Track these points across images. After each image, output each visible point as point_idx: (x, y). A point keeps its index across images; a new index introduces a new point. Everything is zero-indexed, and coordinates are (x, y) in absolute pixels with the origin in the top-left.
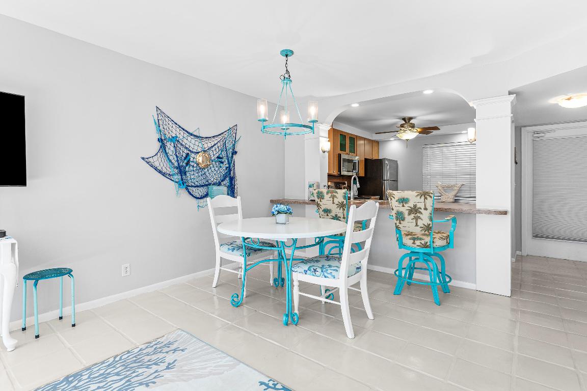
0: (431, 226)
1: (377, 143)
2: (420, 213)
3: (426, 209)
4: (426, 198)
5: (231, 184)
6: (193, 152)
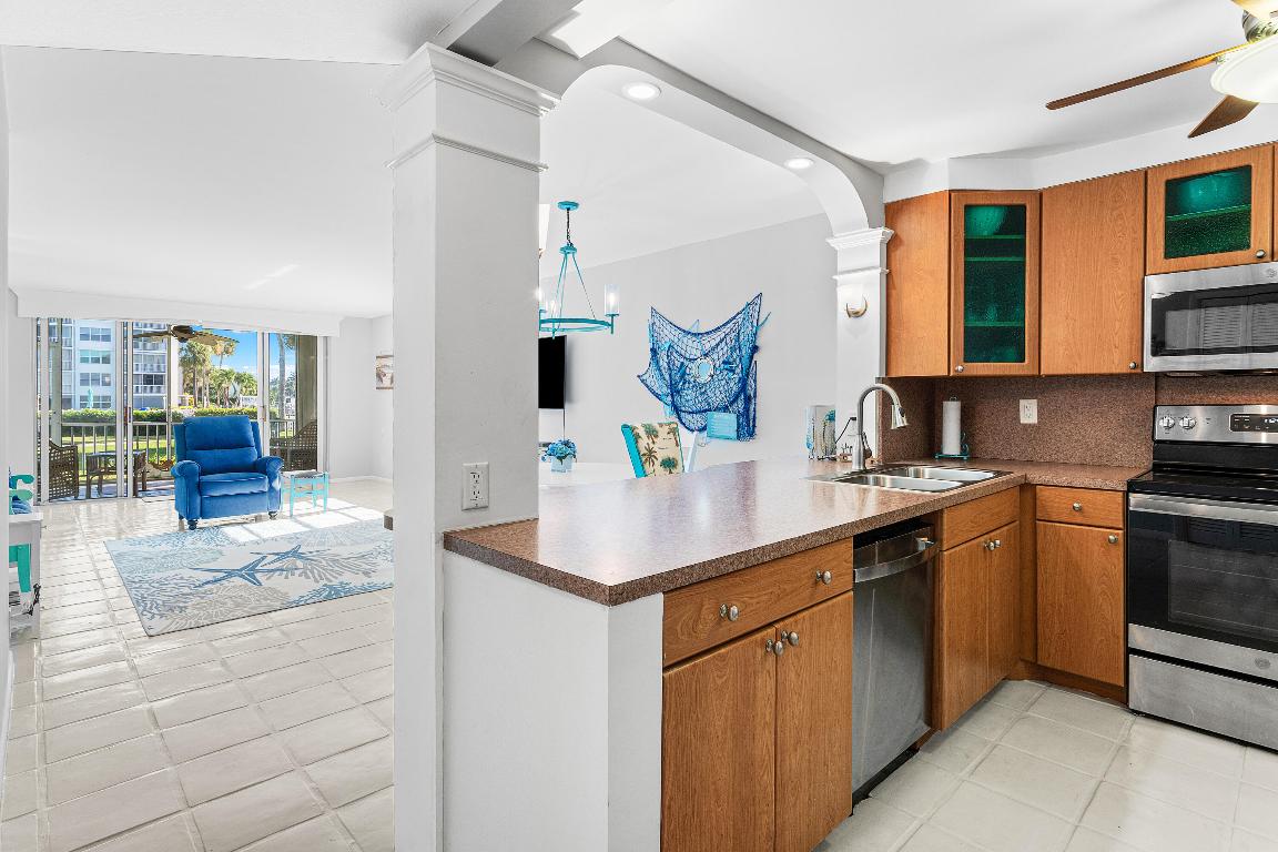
5: (747, 409)
6: (690, 360)
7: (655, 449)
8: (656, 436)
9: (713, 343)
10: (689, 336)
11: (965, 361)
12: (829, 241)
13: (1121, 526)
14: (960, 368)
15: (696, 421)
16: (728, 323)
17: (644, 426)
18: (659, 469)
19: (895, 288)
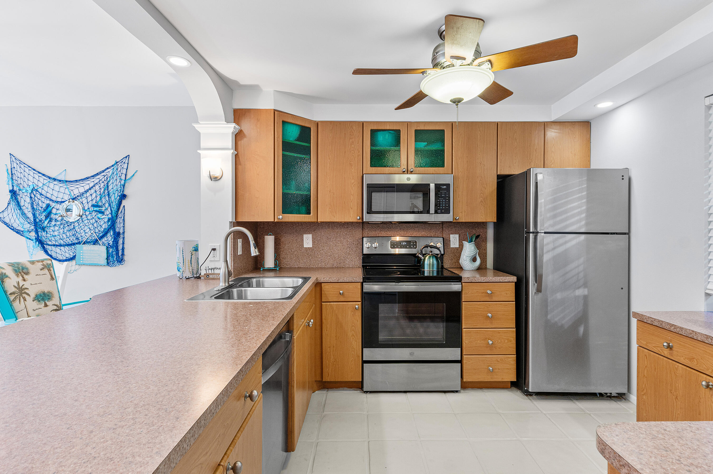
5: (116, 241)
6: (57, 202)
7: (26, 285)
8: (27, 273)
9: (82, 190)
10: (56, 183)
11: (283, 213)
12: (196, 126)
13: (360, 301)
14: (281, 217)
15: (67, 252)
16: (97, 174)
17: (12, 265)
18: (31, 304)
19: (240, 164)
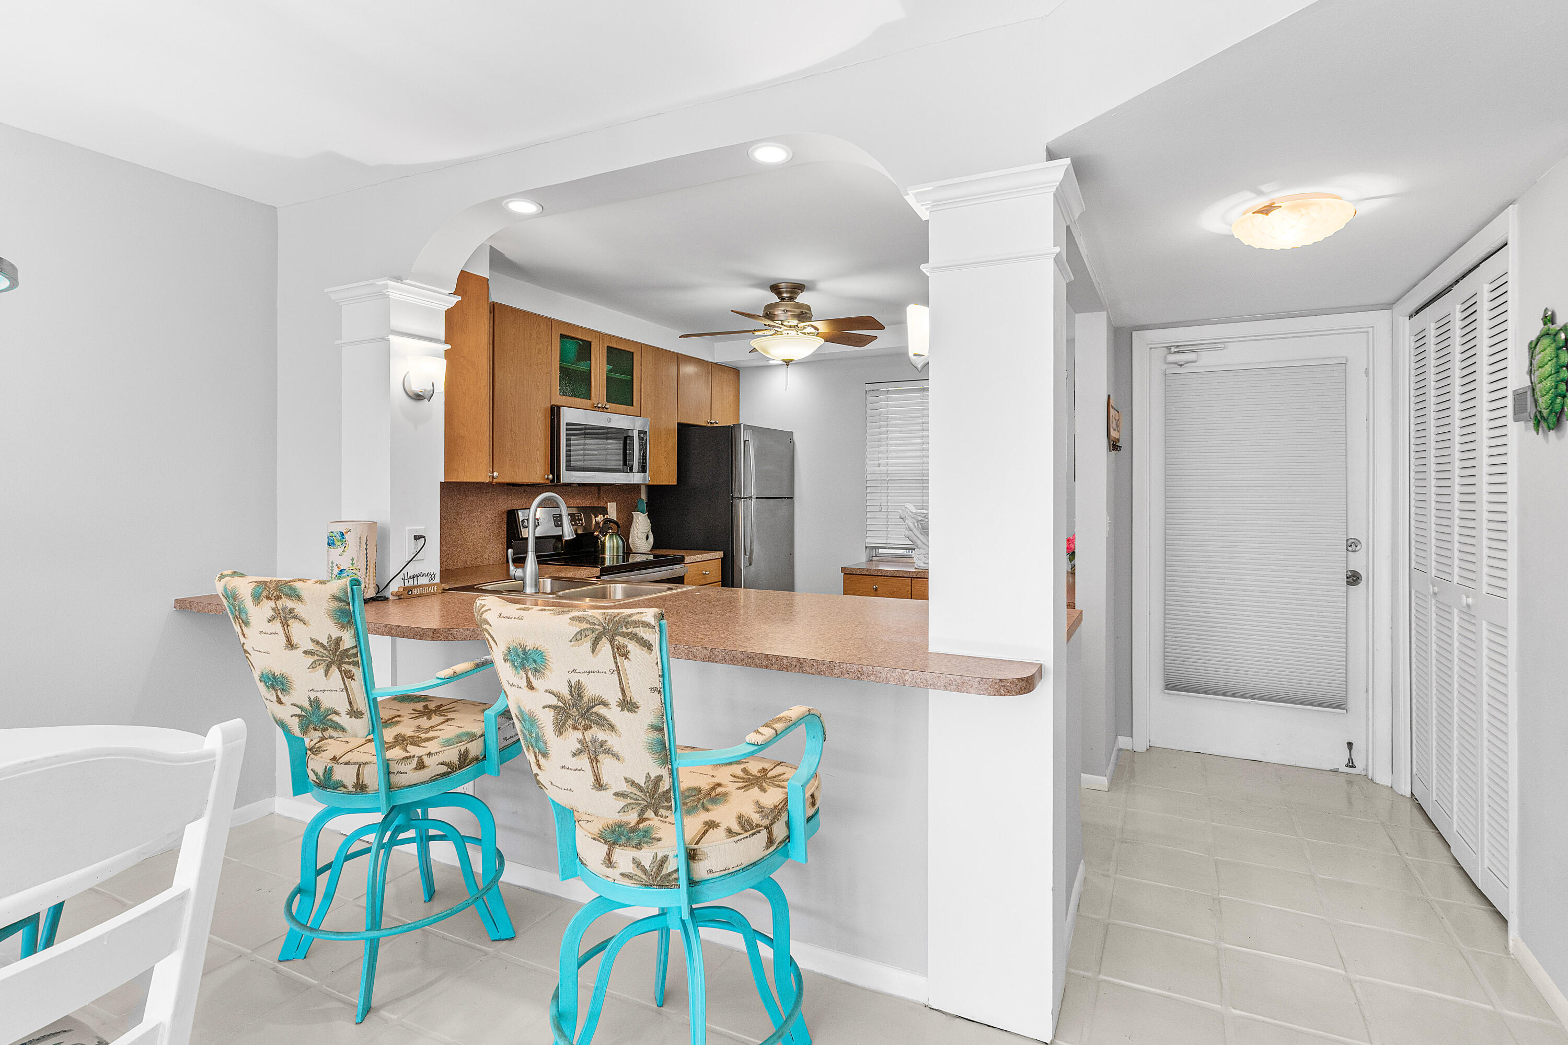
0: (665, 785)
1: (734, 372)
2: (603, 723)
3: (628, 705)
4: (621, 652)
